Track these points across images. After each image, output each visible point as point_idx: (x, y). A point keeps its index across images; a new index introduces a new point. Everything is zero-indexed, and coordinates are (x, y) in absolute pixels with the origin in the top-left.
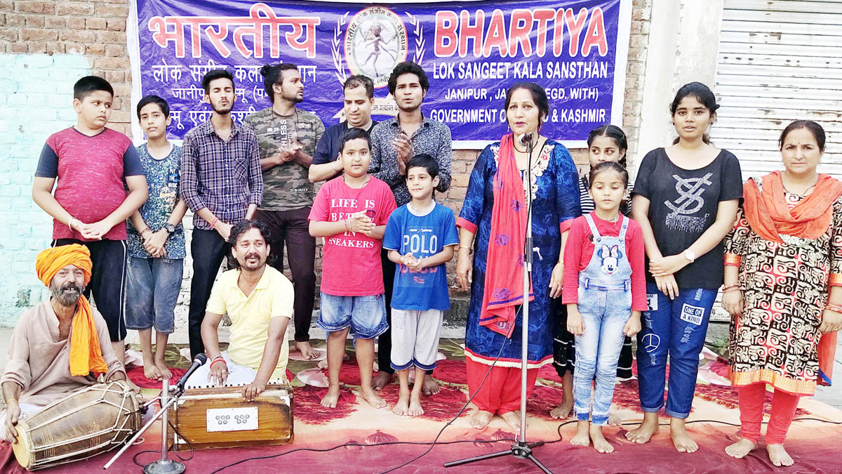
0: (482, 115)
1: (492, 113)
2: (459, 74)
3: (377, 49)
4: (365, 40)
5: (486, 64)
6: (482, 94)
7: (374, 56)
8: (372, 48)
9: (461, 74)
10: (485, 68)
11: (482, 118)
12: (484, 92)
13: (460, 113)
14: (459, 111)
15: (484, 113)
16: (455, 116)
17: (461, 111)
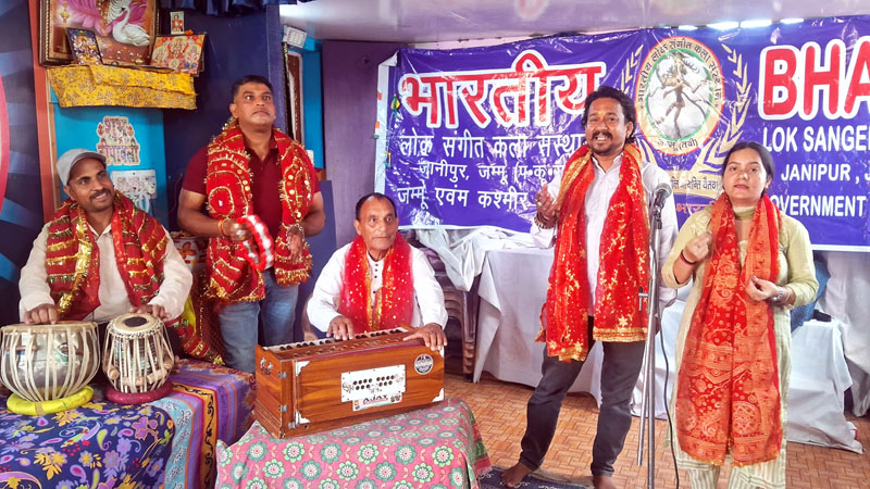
0: (841, 206)
1: (857, 203)
2: (805, 143)
3: (680, 99)
4: (664, 86)
5: (849, 128)
6: (843, 172)
7: (675, 109)
8: (673, 97)
9: (808, 144)
10: (848, 133)
11: (840, 210)
12: (845, 169)
13: (805, 201)
14: (803, 197)
15: (843, 202)
16: (796, 205)
17: (806, 198)
